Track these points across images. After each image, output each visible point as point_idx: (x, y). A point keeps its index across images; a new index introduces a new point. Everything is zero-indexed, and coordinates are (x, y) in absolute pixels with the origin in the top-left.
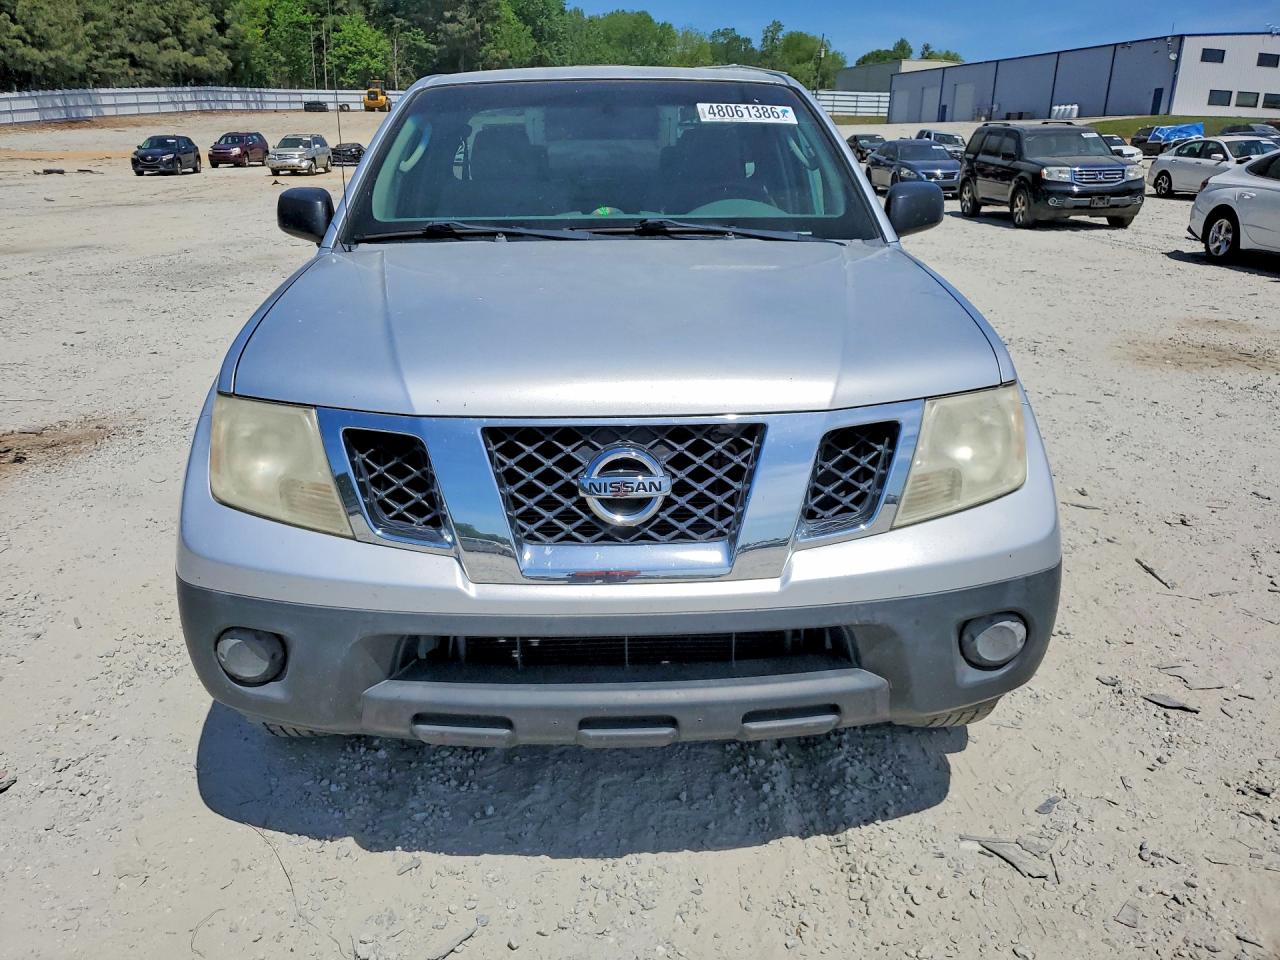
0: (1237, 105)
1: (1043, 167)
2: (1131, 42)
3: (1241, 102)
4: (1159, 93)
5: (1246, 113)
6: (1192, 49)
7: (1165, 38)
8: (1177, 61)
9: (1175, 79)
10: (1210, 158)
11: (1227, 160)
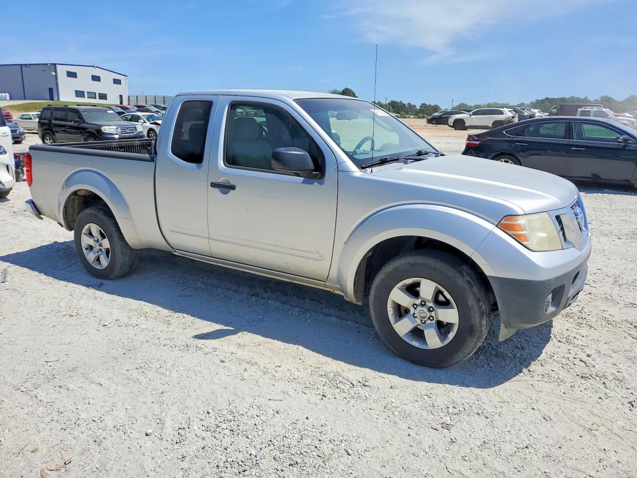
0: (88, 98)
1: (101, 126)
2: (30, 64)
3: (90, 96)
4: (51, 90)
5: (92, 101)
6: (62, 71)
7: (47, 64)
8: (56, 76)
9: (57, 83)
10: (138, 122)
11: (145, 123)
